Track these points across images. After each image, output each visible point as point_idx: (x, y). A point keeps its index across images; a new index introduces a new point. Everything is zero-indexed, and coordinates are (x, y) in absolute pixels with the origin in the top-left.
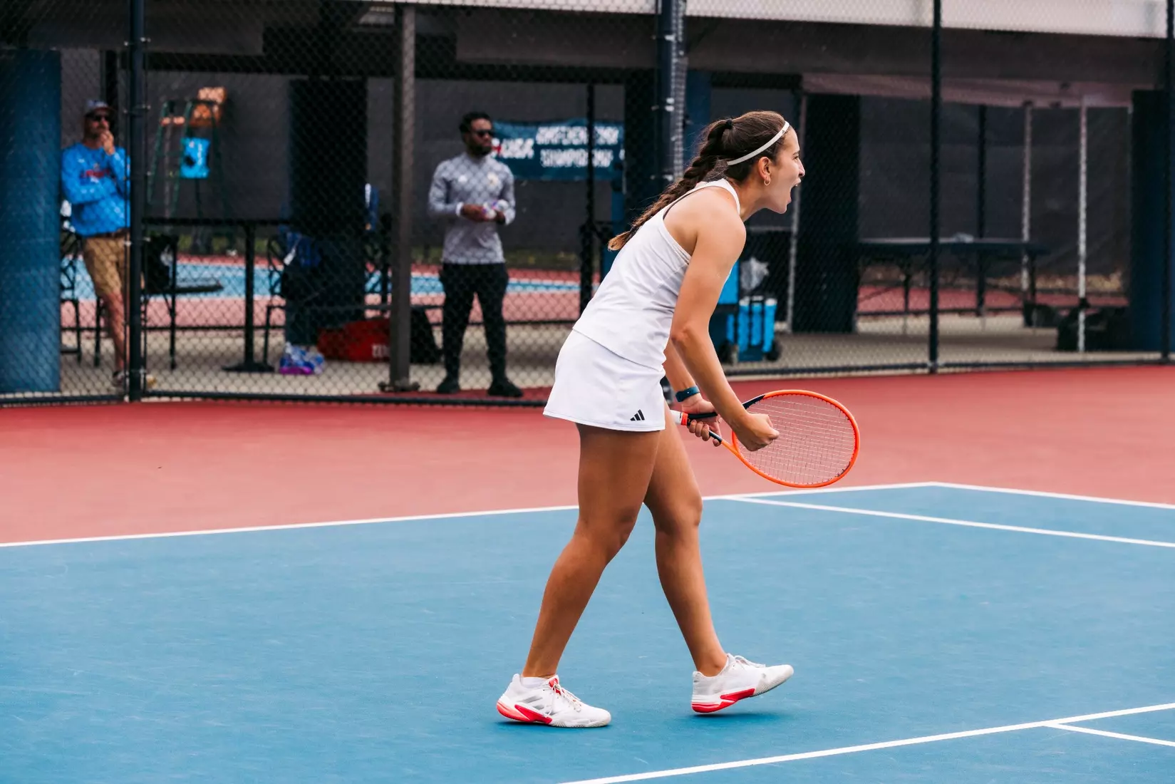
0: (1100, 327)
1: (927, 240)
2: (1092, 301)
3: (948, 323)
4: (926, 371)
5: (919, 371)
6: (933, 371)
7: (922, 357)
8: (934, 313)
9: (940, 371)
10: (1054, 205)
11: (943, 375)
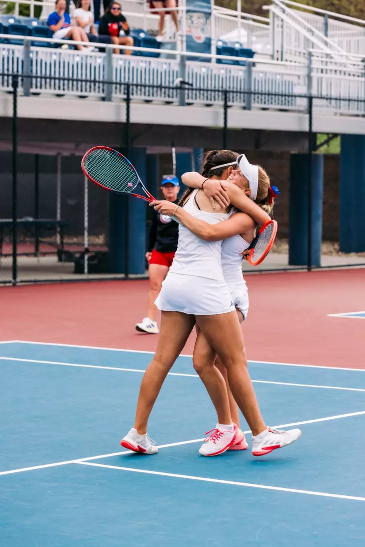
0: (95, 262)
1: (11, 220)
2: (91, 249)
3: (22, 260)
4: (11, 284)
5: (8, 284)
6: (14, 285)
7: (9, 277)
8: (15, 255)
9: (18, 284)
10: (72, 202)
11: (19, 286)
